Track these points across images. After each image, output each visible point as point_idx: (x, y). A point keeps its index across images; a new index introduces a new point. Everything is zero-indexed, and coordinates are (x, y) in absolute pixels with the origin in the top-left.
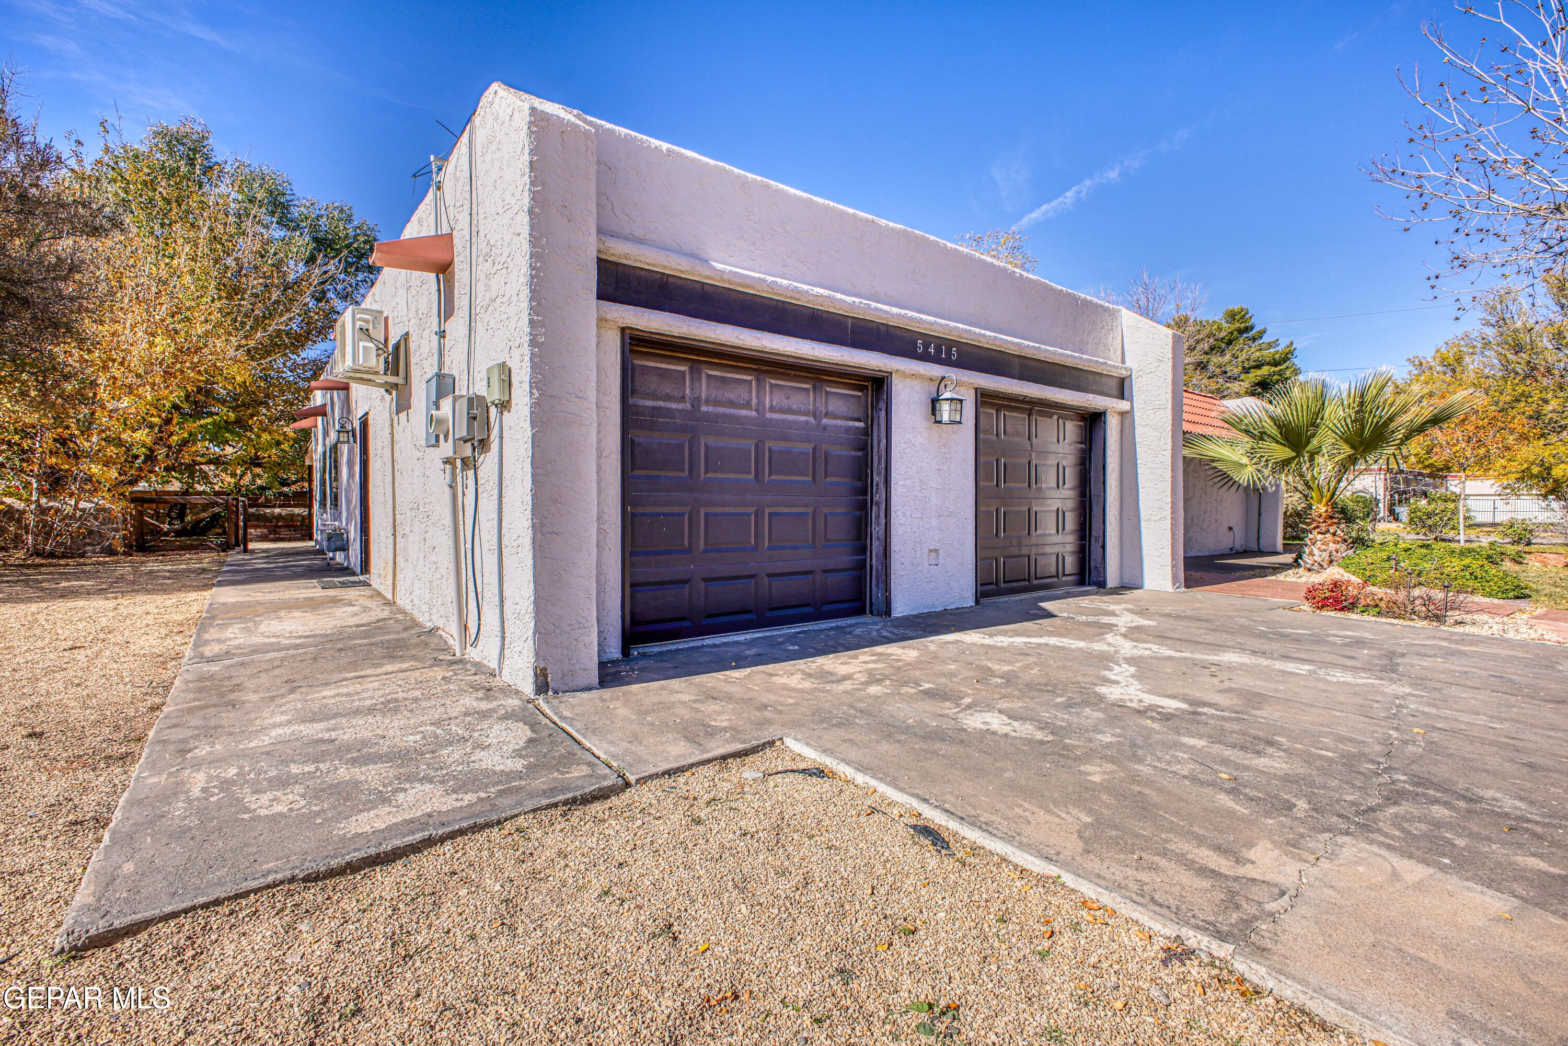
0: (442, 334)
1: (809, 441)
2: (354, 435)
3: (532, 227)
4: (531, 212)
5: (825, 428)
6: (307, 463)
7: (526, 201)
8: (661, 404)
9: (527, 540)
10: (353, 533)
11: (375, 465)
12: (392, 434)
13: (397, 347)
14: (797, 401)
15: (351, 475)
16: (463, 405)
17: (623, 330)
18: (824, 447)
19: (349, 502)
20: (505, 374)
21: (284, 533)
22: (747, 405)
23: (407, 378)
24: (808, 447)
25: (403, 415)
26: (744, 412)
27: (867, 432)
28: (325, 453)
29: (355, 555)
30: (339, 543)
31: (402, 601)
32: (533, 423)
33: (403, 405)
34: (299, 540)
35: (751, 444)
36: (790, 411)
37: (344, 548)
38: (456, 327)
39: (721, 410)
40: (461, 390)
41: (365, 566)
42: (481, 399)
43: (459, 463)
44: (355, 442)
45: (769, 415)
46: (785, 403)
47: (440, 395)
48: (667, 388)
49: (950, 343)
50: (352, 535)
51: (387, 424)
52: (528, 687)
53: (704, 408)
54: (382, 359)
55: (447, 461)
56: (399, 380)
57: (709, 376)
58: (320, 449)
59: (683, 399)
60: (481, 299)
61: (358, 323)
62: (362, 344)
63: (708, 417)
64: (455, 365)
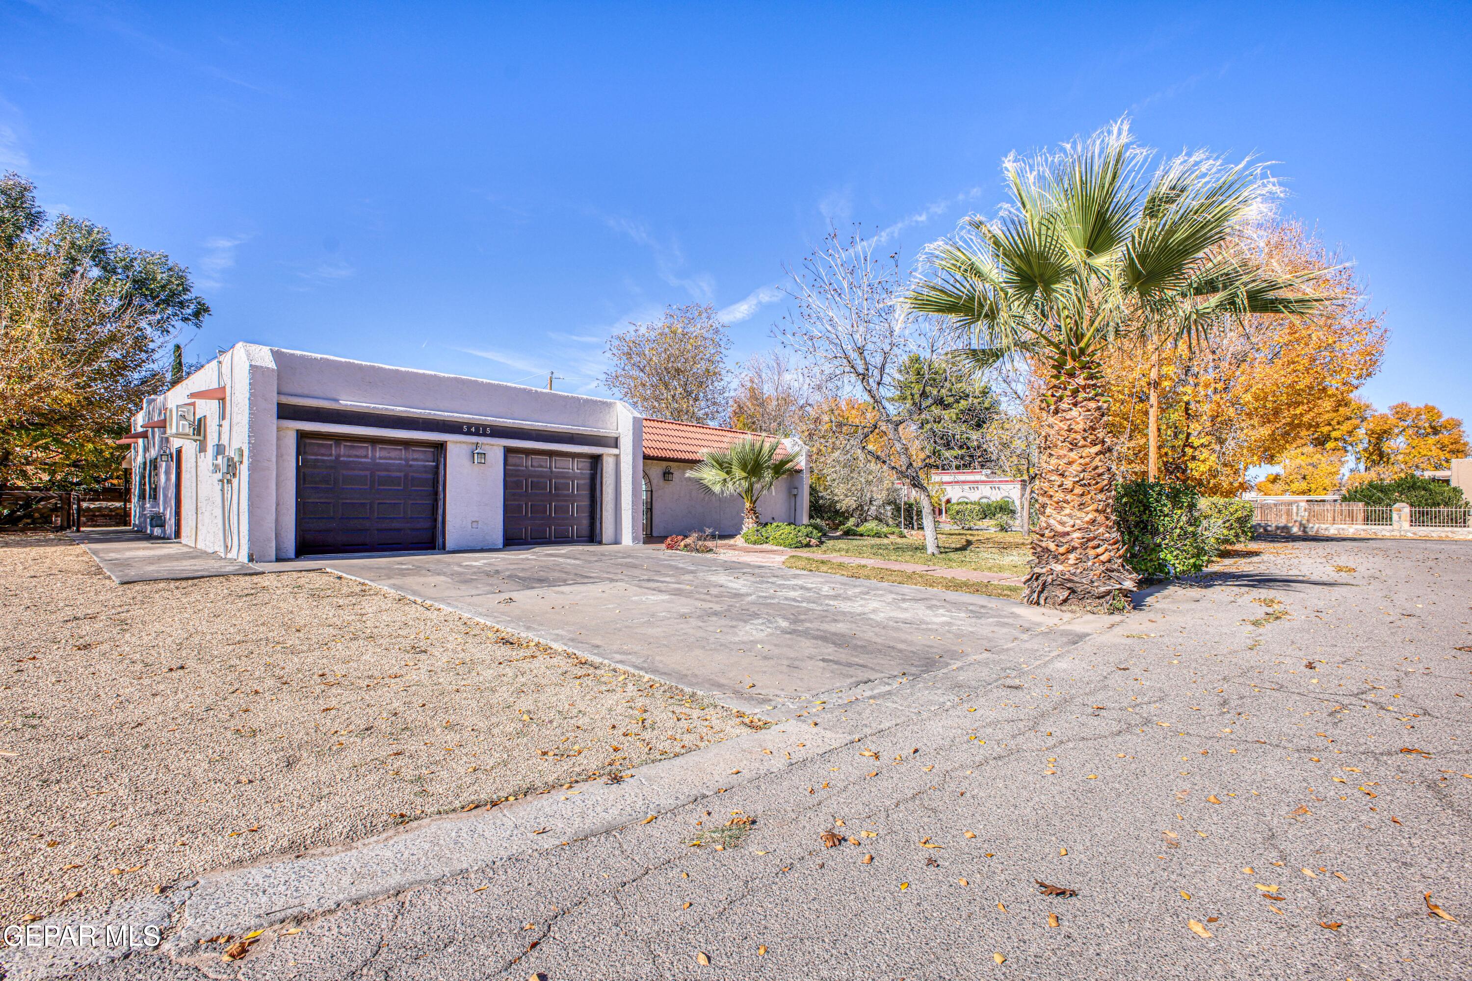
0: (220, 426)
1: (401, 472)
2: (172, 457)
3: (250, 404)
4: (249, 399)
5: (411, 466)
6: (124, 465)
7: (248, 395)
8: (319, 457)
9: (246, 510)
10: (170, 515)
11: (185, 476)
12: (197, 462)
13: (200, 420)
14: (393, 454)
15: (168, 479)
16: (226, 459)
17: (297, 431)
18: (411, 474)
19: (165, 496)
20: (241, 451)
21: (100, 520)
22: (366, 456)
23: (205, 437)
24: (402, 474)
25: (202, 454)
26: (363, 460)
27: (437, 467)
28: (145, 463)
29: (170, 527)
30: (159, 522)
31: (199, 547)
32: (249, 470)
33: (202, 449)
34: (114, 526)
35: (368, 473)
36: (390, 458)
37: (162, 525)
38: (226, 424)
39: (351, 459)
40: (227, 454)
41: (178, 534)
42: (233, 459)
43: (225, 481)
44: (172, 460)
45: (378, 461)
46: (387, 455)
47: (218, 453)
48: (323, 451)
49: (485, 427)
50: (168, 517)
51: (194, 456)
52: (246, 560)
53: (342, 459)
54: (192, 429)
55: (220, 481)
56: (201, 438)
57: (345, 446)
58: (140, 459)
59: (331, 455)
60: (234, 421)
61: (180, 413)
62: (181, 422)
63: (345, 463)
64: (225, 441)
